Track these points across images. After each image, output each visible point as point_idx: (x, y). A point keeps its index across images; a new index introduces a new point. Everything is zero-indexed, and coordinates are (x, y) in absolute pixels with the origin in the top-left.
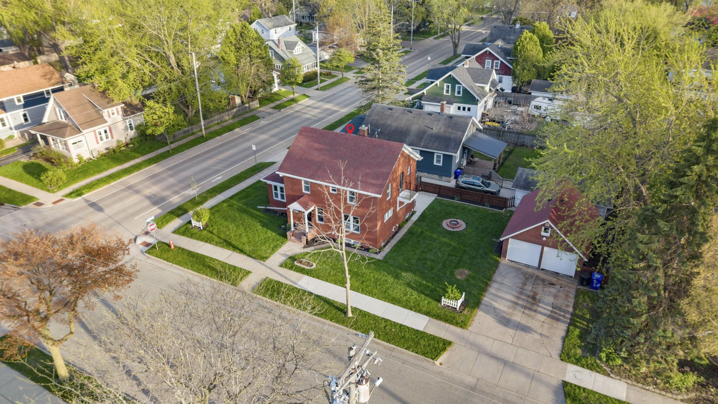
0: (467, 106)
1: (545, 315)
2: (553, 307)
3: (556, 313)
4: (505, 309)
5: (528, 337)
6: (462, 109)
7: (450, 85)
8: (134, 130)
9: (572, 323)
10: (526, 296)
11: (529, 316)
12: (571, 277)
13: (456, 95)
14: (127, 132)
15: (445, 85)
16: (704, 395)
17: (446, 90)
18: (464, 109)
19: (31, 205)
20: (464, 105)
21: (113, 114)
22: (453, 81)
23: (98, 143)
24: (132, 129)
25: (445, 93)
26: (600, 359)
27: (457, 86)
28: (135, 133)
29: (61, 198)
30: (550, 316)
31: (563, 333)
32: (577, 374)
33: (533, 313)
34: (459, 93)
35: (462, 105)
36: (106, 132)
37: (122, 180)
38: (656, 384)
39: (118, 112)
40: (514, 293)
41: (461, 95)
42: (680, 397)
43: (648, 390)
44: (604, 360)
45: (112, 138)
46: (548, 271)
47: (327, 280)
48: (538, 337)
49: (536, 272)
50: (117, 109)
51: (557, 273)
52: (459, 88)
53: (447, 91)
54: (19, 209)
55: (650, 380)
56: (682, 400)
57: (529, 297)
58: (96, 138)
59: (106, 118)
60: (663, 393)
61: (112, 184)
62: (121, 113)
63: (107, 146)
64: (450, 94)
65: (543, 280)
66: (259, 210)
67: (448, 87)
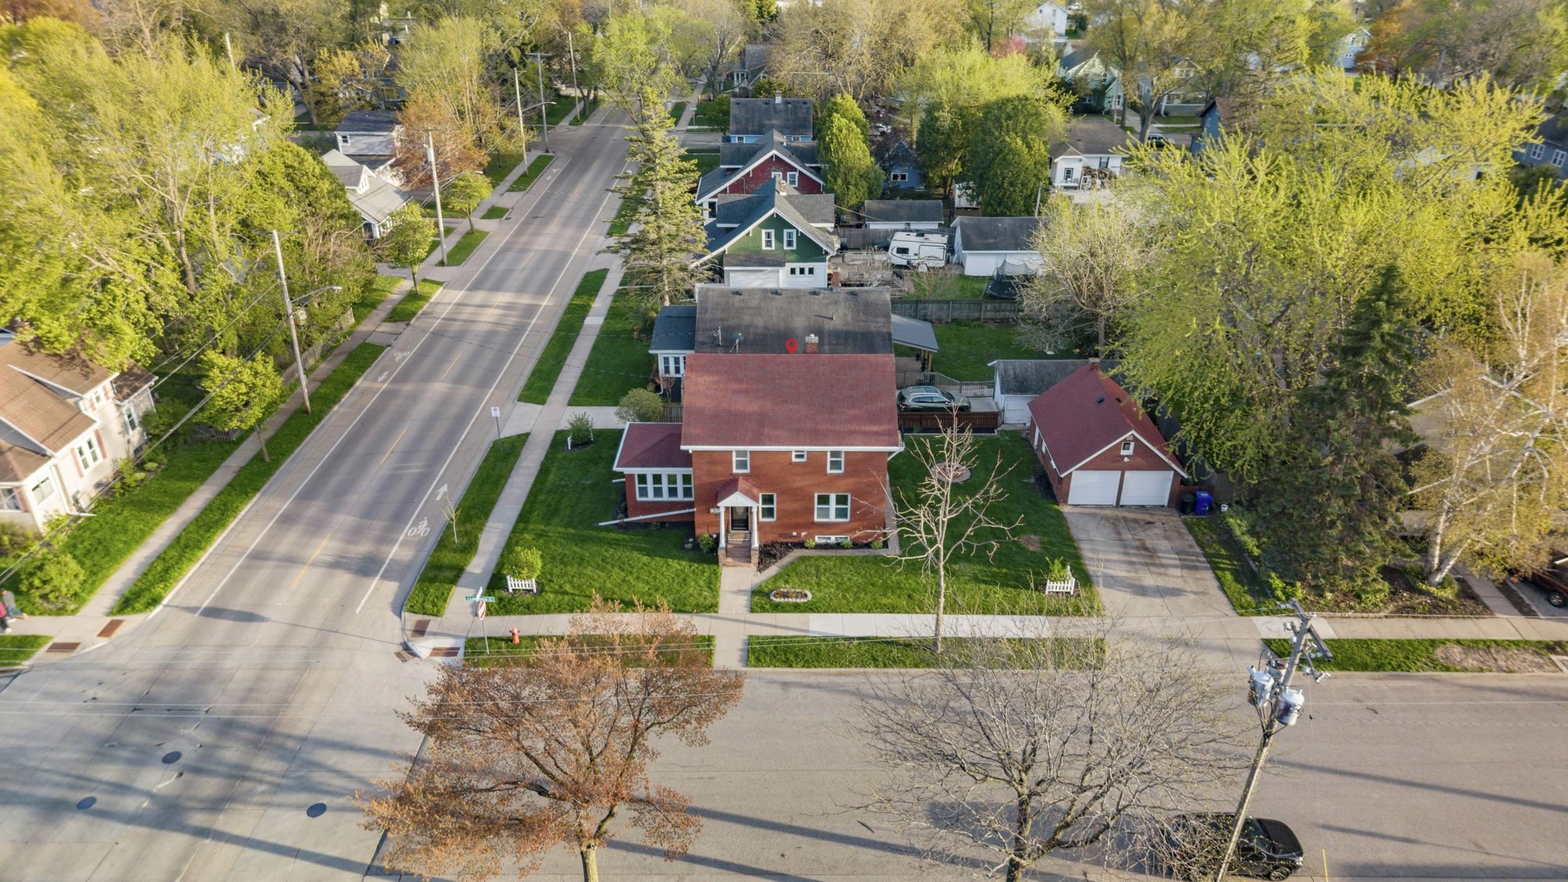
0: (806, 266)
1: (1176, 567)
2: (1177, 554)
3: (1186, 560)
4: (1124, 574)
5: (1181, 600)
6: (798, 271)
7: (772, 231)
8: (139, 429)
9: (1214, 567)
10: (1134, 548)
11: (1161, 574)
12: (1163, 506)
13: (785, 247)
14: (127, 437)
15: (764, 231)
16: (1401, 603)
17: (766, 242)
18: (802, 271)
19: (41, 655)
20: (802, 265)
21: (98, 399)
22: (779, 224)
23: (81, 476)
24: (133, 427)
25: (764, 247)
26: (1279, 599)
27: (786, 231)
28: (142, 435)
29: (109, 619)
30: (1183, 567)
31: (1215, 583)
32: (1270, 626)
33: (1162, 570)
34: (790, 243)
35: (797, 266)
36: (90, 445)
37: (215, 545)
38: (1352, 608)
39: (106, 394)
40: (1116, 549)
41: (794, 247)
42: (1382, 614)
43: (1349, 617)
44: (1284, 598)
45: (104, 456)
46: (1130, 507)
47: (852, 611)
48: (1192, 597)
49: (1120, 513)
50: (104, 388)
51: (1143, 506)
52: (790, 235)
53: (769, 243)
54: (20, 673)
55: (1342, 605)
56: (1386, 617)
57: (1138, 548)
58: (77, 463)
59: (89, 413)
60: (1365, 615)
61: (203, 559)
62: (111, 394)
63: (96, 481)
64: (773, 248)
65: (1135, 521)
66: (607, 529)
67: (769, 235)
